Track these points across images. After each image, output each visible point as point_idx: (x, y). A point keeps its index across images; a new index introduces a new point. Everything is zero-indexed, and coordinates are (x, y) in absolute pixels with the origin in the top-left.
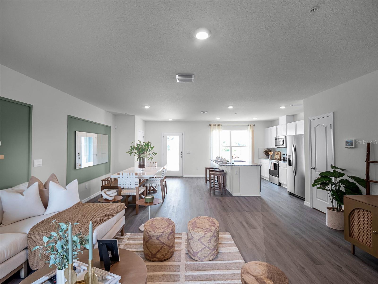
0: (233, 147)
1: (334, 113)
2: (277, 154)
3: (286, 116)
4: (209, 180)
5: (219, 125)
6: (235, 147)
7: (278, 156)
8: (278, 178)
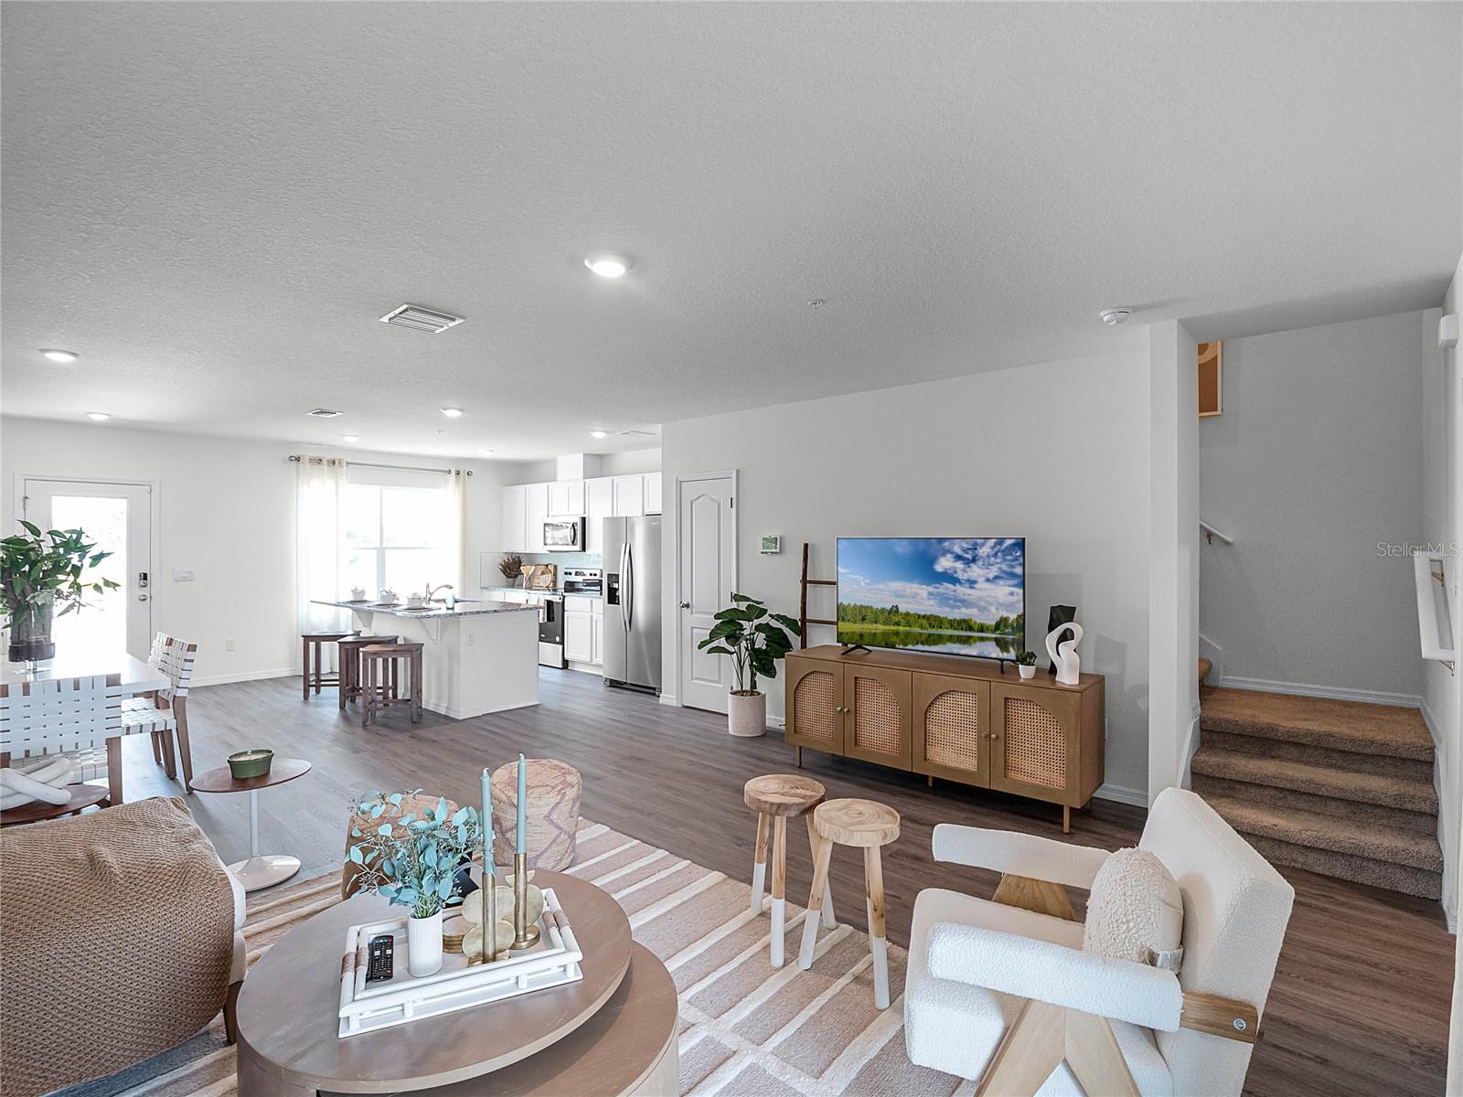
0: (387, 551)
1: (738, 470)
2: (543, 573)
3: (582, 455)
4: (314, 683)
5: (337, 462)
6: (398, 548)
7: (549, 577)
8: (561, 646)
